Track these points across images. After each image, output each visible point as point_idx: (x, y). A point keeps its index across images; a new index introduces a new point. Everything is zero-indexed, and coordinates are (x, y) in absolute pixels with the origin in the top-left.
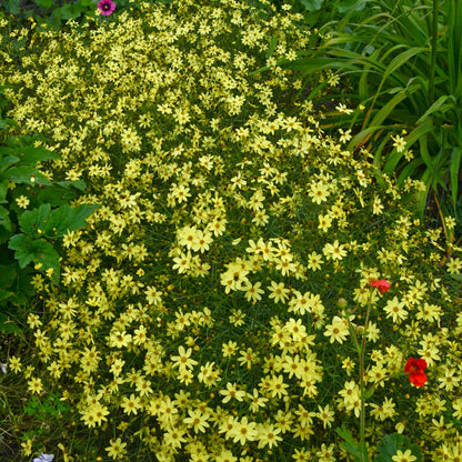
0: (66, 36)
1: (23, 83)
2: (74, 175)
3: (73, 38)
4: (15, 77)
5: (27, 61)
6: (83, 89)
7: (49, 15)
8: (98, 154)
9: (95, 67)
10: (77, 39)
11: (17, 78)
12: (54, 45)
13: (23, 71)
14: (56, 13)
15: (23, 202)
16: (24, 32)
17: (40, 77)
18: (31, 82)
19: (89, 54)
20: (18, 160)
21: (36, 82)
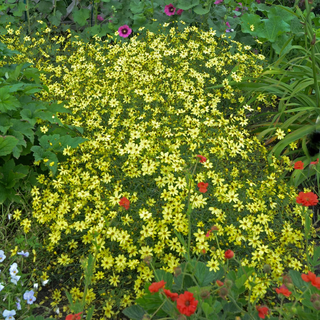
0: (91, 46)
1: (54, 73)
2: (77, 123)
3: (96, 48)
4: (48, 68)
5: (60, 58)
6: (95, 80)
7: (82, 31)
8: (95, 114)
9: (107, 69)
10: (98, 49)
11: (50, 68)
12: (81, 50)
13: (55, 65)
14: (87, 30)
15: (44, 129)
16: (62, 39)
17: (66, 70)
18: (60, 73)
19: (104, 60)
20: (46, 108)
21: (63, 73)
